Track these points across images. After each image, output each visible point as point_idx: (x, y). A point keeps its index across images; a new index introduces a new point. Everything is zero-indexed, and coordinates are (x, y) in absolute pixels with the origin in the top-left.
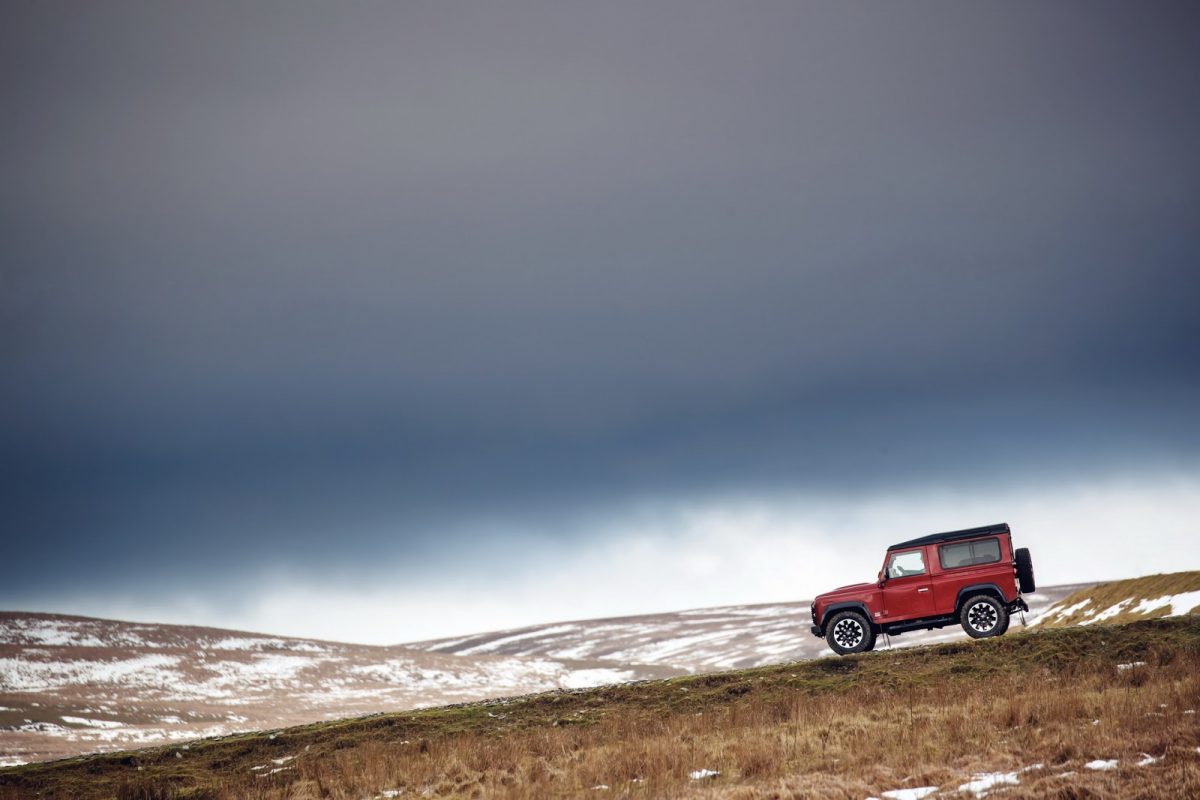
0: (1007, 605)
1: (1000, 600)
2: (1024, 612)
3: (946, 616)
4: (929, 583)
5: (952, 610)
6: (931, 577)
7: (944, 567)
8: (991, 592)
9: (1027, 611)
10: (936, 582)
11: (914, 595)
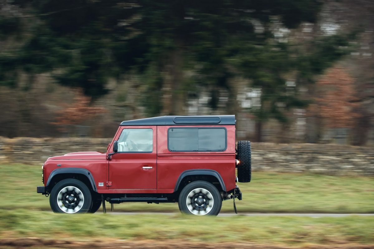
0: (225, 193)
1: (219, 187)
2: (237, 200)
3: (165, 195)
4: (154, 161)
5: (172, 191)
6: (157, 156)
7: (171, 149)
8: (211, 179)
9: (240, 198)
10: (160, 162)
11: (138, 172)
